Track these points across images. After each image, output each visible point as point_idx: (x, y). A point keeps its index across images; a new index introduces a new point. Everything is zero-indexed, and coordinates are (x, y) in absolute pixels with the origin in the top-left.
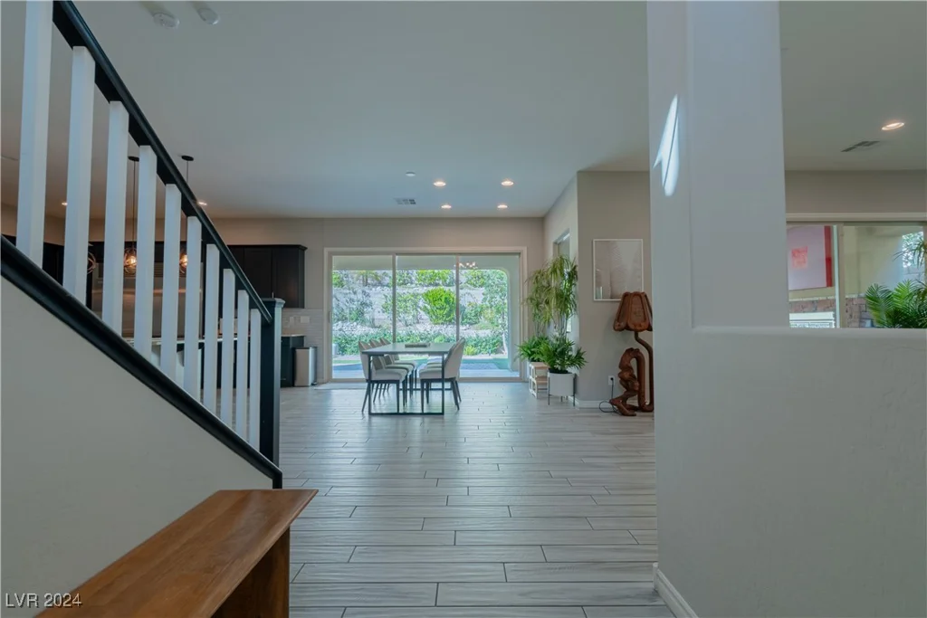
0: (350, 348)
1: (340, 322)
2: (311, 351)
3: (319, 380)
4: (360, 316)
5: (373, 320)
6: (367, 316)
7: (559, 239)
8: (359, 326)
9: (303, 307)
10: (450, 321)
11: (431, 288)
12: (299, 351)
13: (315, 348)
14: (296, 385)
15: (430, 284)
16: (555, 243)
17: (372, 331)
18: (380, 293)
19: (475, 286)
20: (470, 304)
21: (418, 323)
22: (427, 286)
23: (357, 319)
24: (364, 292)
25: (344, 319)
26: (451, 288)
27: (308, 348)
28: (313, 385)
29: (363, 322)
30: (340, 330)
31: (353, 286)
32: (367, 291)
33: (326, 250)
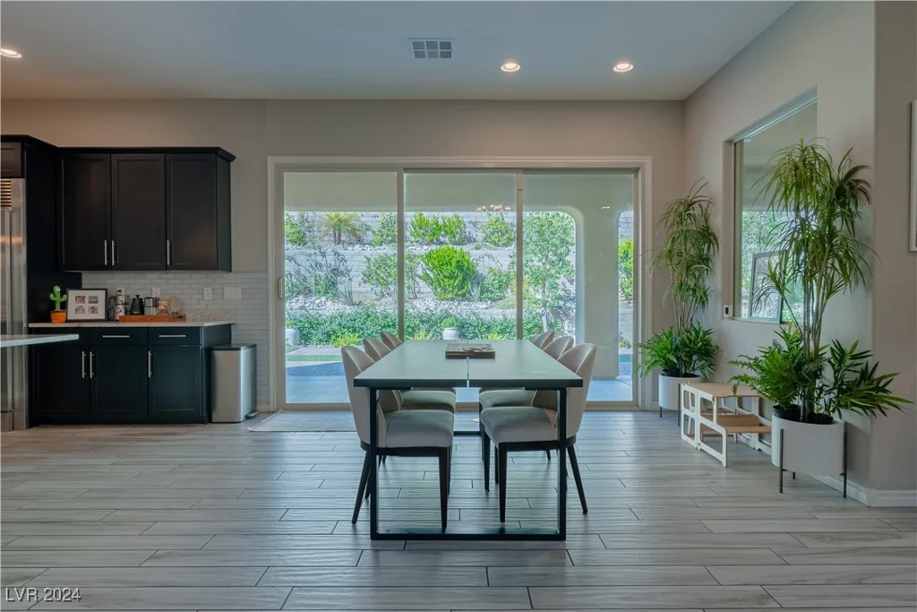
0: (317, 335)
1: (301, 297)
2: (244, 354)
3: (261, 407)
4: (330, 287)
5: (350, 293)
6: (341, 288)
7: (738, 134)
8: (329, 303)
9: (230, 270)
10: (464, 295)
11: (434, 247)
12: (220, 355)
13: (253, 347)
14: (214, 420)
15: (432, 242)
16: (729, 142)
17: (349, 310)
18: (359, 254)
19: (496, 244)
20: (491, 270)
21: (416, 298)
22: (428, 245)
23: (326, 293)
24: (336, 254)
25: (307, 292)
26: (463, 247)
27: (238, 349)
28: (247, 418)
29: (335, 296)
30: (302, 308)
31: (320, 243)
32: (341, 252)
33: (272, 162)
